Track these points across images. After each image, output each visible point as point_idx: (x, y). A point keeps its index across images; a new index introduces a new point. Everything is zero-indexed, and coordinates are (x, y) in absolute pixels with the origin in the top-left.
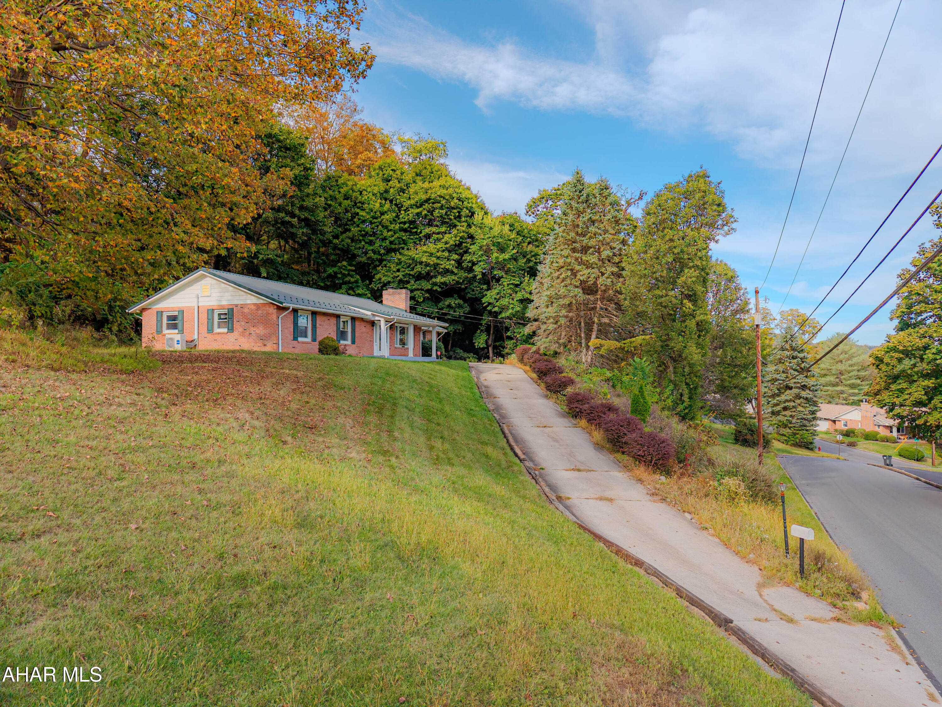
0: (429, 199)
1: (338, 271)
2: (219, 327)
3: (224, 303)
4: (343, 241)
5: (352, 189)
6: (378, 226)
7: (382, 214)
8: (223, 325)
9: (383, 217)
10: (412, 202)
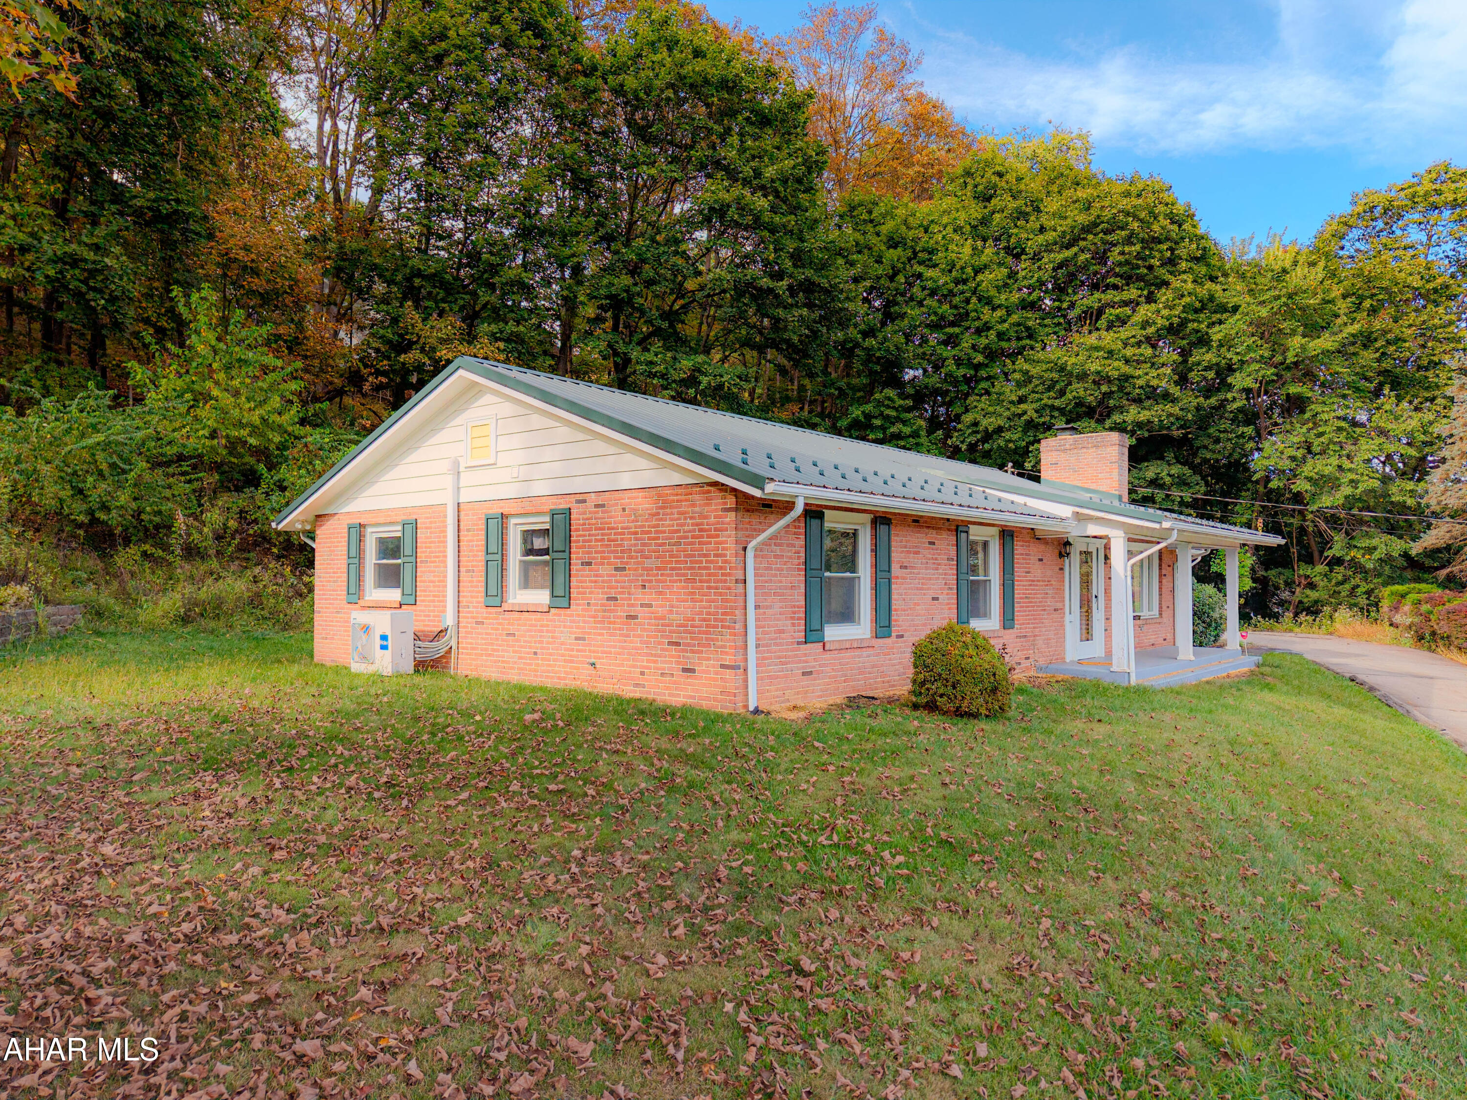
0: (1096, 225)
1: (876, 412)
2: (526, 583)
3: (541, 489)
4: (885, 339)
5: (905, 222)
6: (967, 301)
7: (977, 271)
8: (537, 574)
9: (980, 277)
10: (1051, 236)
